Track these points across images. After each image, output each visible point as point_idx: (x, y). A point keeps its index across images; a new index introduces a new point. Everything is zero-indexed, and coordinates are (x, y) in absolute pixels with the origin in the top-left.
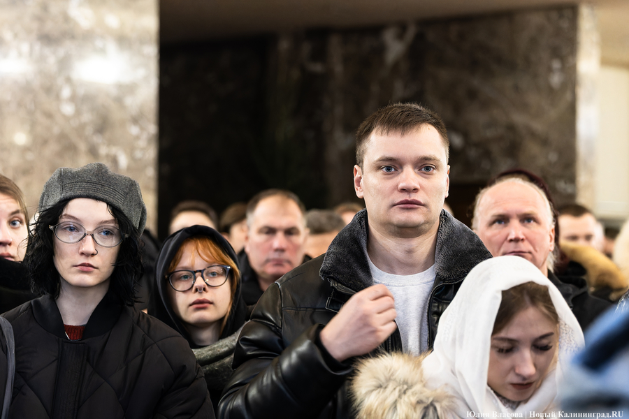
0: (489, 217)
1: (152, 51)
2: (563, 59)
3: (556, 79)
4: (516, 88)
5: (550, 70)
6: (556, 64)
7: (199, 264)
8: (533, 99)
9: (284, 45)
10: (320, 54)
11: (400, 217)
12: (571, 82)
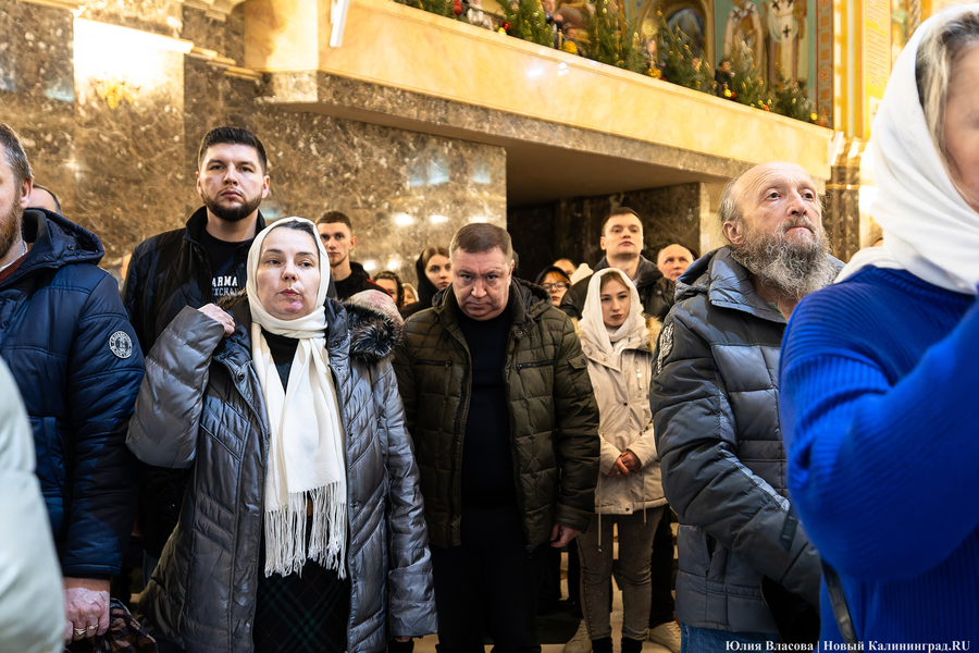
0: (665, 259)
1: (505, 213)
2: (693, 208)
3: (690, 217)
4: (672, 222)
5: (687, 213)
6: (690, 210)
7: (554, 281)
8: (679, 227)
9: (563, 205)
10: (580, 209)
11: (623, 249)
12: (697, 219)
